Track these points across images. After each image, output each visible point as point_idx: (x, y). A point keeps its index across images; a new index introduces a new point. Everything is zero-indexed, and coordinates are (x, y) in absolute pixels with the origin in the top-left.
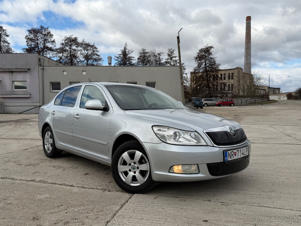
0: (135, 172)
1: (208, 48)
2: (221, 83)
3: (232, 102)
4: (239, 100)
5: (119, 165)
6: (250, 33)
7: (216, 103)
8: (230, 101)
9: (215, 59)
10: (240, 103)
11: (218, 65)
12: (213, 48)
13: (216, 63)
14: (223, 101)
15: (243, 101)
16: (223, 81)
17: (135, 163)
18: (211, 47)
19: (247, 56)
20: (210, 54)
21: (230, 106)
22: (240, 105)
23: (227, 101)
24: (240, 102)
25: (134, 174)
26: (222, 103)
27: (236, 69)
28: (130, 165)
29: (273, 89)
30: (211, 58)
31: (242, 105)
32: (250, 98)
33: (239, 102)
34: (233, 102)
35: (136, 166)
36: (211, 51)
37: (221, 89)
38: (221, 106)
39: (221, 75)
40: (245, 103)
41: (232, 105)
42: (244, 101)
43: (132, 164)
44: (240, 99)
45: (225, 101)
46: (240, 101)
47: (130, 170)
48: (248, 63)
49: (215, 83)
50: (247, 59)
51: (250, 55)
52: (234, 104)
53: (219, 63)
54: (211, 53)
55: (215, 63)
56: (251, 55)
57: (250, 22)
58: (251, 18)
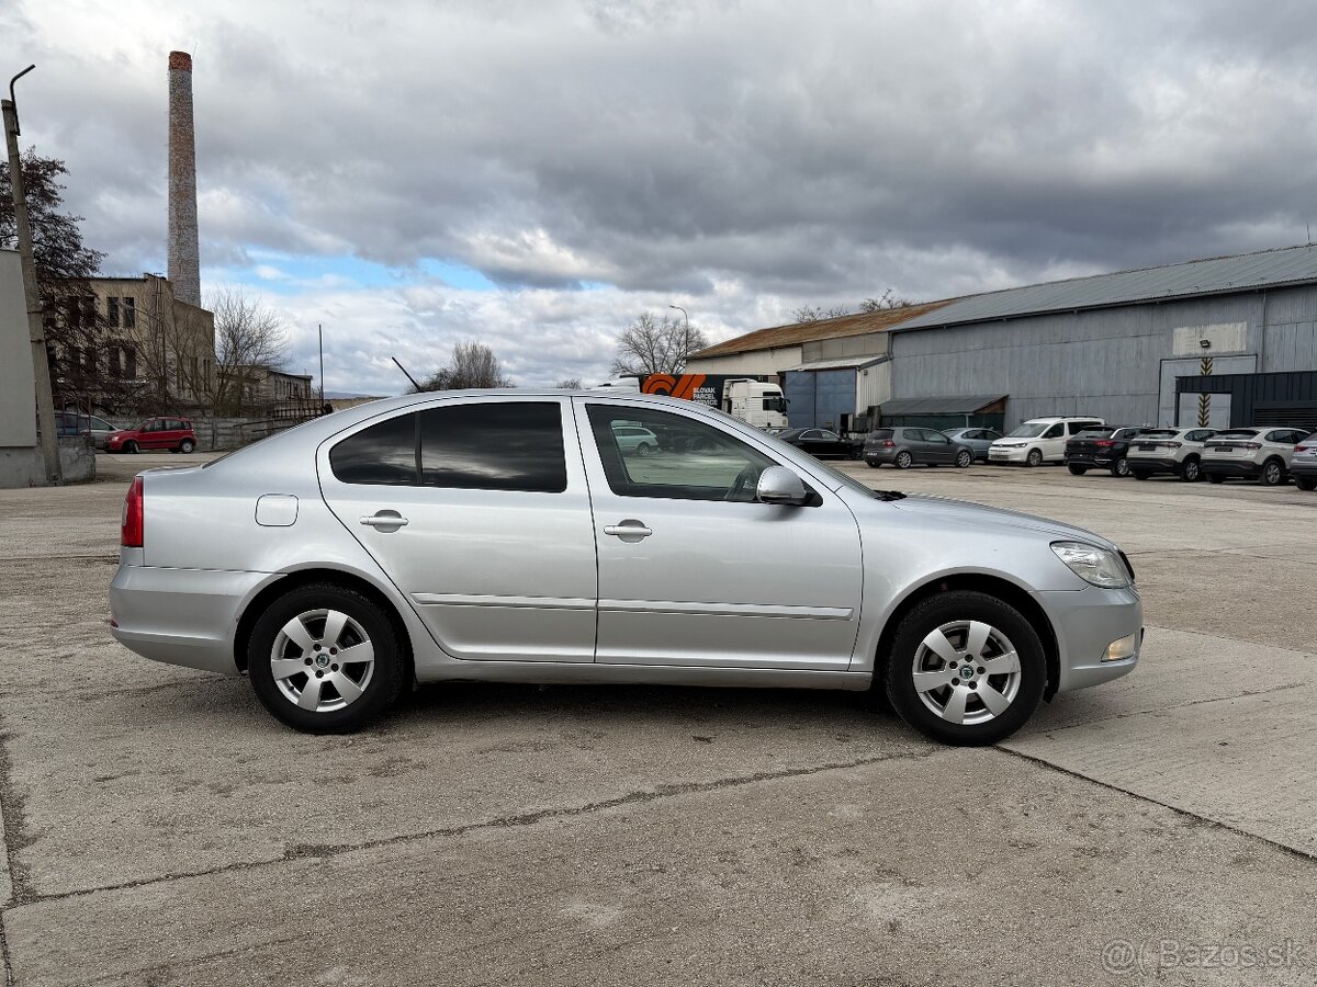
0: (973, 685)
1: (37, 168)
2: (109, 343)
3: (185, 433)
4: (203, 426)
5: (915, 673)
6: (192, 127)
7: (110, 439)
8: (177, 428)
9: (75, 224)
10: (208, 438)
11: (89, 254)
12: (62, 170)
13: (82, 247)
14: (143, 430)
15: (220, 431)
16: (123, 334)
17: (969, 658)
18: (52, 167)
19: (179, 228)
20: (48, 197)
21: (176, 450)
22: (209, 445)
23: (164, 427)
24: (210, 432)
25: (972, 691)
26: (139, 438)
27: (145, 280)
28: (953, 665)
29: (287, 380)
30: (53, 217)
31: (215, 448)
32: (248, 417)
33: (202, 432)
34: (191, 433)
35: (974, 664)
36: (55, 186)
37: (115, 371)
38: (135, 452)
39: (112, 302)
40: (228, 438)
41: (187, 447)
42: (226, 431)
43: (962, 662)
44: (206, 420)
45: (152, 430)
46: (205, 429)
47: (956, 682)
48: (187, 262)
49: (82, 344)
50: (181, 241)
51: (194, 226)
52: (193, 443)
53: (96, 250)
54: (53, 192)
55: (77, 247)
56: (196, 225)
57: (190, 80)
58: (190, 60)
